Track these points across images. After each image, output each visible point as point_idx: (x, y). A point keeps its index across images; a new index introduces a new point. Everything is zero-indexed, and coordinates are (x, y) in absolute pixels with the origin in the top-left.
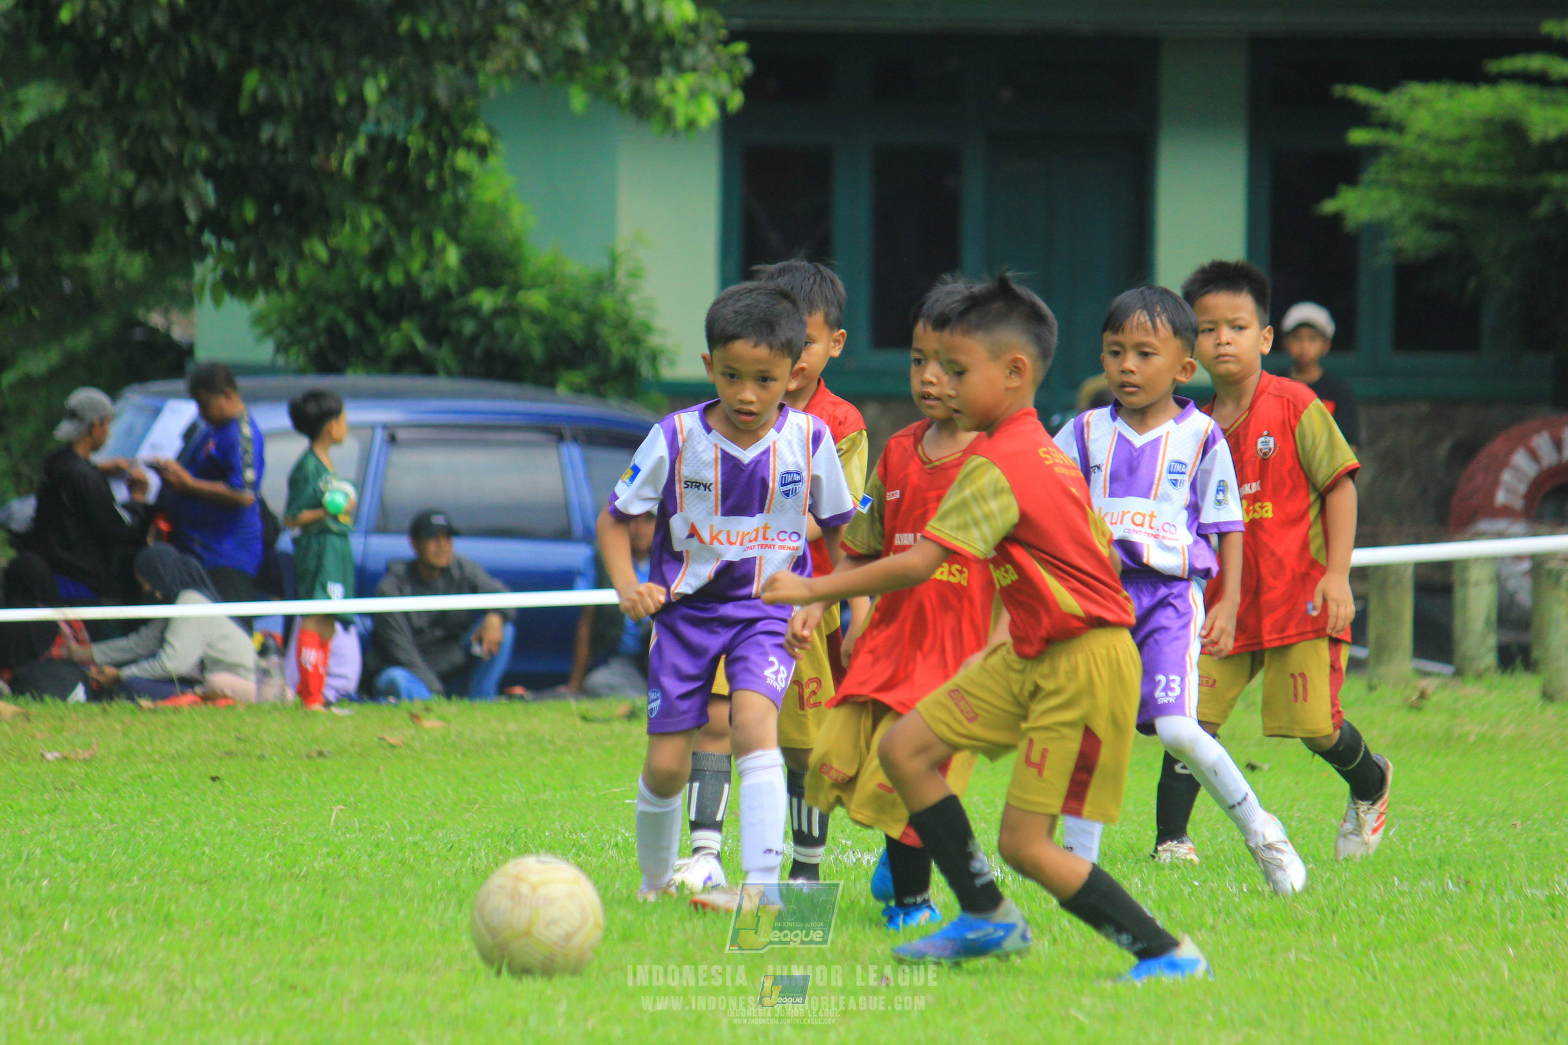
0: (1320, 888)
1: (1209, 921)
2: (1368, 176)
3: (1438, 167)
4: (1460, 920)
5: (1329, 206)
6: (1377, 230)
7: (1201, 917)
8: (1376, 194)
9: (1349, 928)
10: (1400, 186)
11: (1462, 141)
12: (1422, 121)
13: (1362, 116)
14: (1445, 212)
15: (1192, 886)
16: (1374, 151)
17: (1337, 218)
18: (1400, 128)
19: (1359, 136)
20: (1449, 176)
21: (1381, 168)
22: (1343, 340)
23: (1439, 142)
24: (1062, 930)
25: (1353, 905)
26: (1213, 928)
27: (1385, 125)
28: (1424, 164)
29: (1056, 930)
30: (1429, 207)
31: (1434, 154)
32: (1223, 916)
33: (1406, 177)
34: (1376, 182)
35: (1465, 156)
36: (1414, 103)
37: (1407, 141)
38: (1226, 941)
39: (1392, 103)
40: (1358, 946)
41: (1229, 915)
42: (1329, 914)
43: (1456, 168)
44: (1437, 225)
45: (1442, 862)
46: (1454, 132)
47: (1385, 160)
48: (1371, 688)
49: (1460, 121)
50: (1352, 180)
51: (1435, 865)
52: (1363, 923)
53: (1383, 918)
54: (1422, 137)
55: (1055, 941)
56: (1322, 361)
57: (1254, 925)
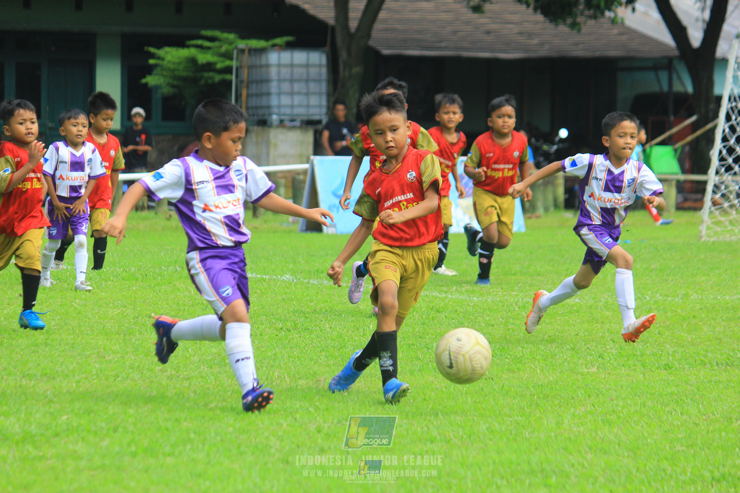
0: (142, 269)
1: (112, 278)
2: (154, 72)
3: (173, 70)
4: (180, 278)
5: (144, 81)
6: (157, 87)
7: (109, 277)
8: (156, 78)
9: (150, 280)
10: (163, 75)
11: (179, 64)
12: (169, 58)
13: (153, 56)
14: (176, 83)
15: (107, 269)
16: (156, 66)
17: (146, 84)
18: (163, 59)
19: (152, 61)
20: (176, 73)
21: (158, 70)
22: (148, 117)
23: (174, 63)
24: (70, 281)
25: (151, 274)
26: (113, 280)
27: (159, 58)
28: (169, 70)
29: (69, 281)
30: (171, 81)
31: (172, 66)
32: (115, 277)
33: (165, 73)
34: (157, 74)
35: (181, 67)
36: (167, 53)
37: (165, 63)
38: (116, 284)
39: (161, 52)
40: (153, 285)
41: (117, 277)
42: (144, 276)
43: (178, 70)
44: (173, 86)
45: (176, 262)
46: (177, 60)
47: (158, 69)
48: (156, 214)
49: (179, 58)
50: (150, 73)
51: (174, 262)
52: (154, 279)
53: (160, 277)
54: (169, 62)
55: (68, 284)
56: (142, 124)
57: (124, 280)
